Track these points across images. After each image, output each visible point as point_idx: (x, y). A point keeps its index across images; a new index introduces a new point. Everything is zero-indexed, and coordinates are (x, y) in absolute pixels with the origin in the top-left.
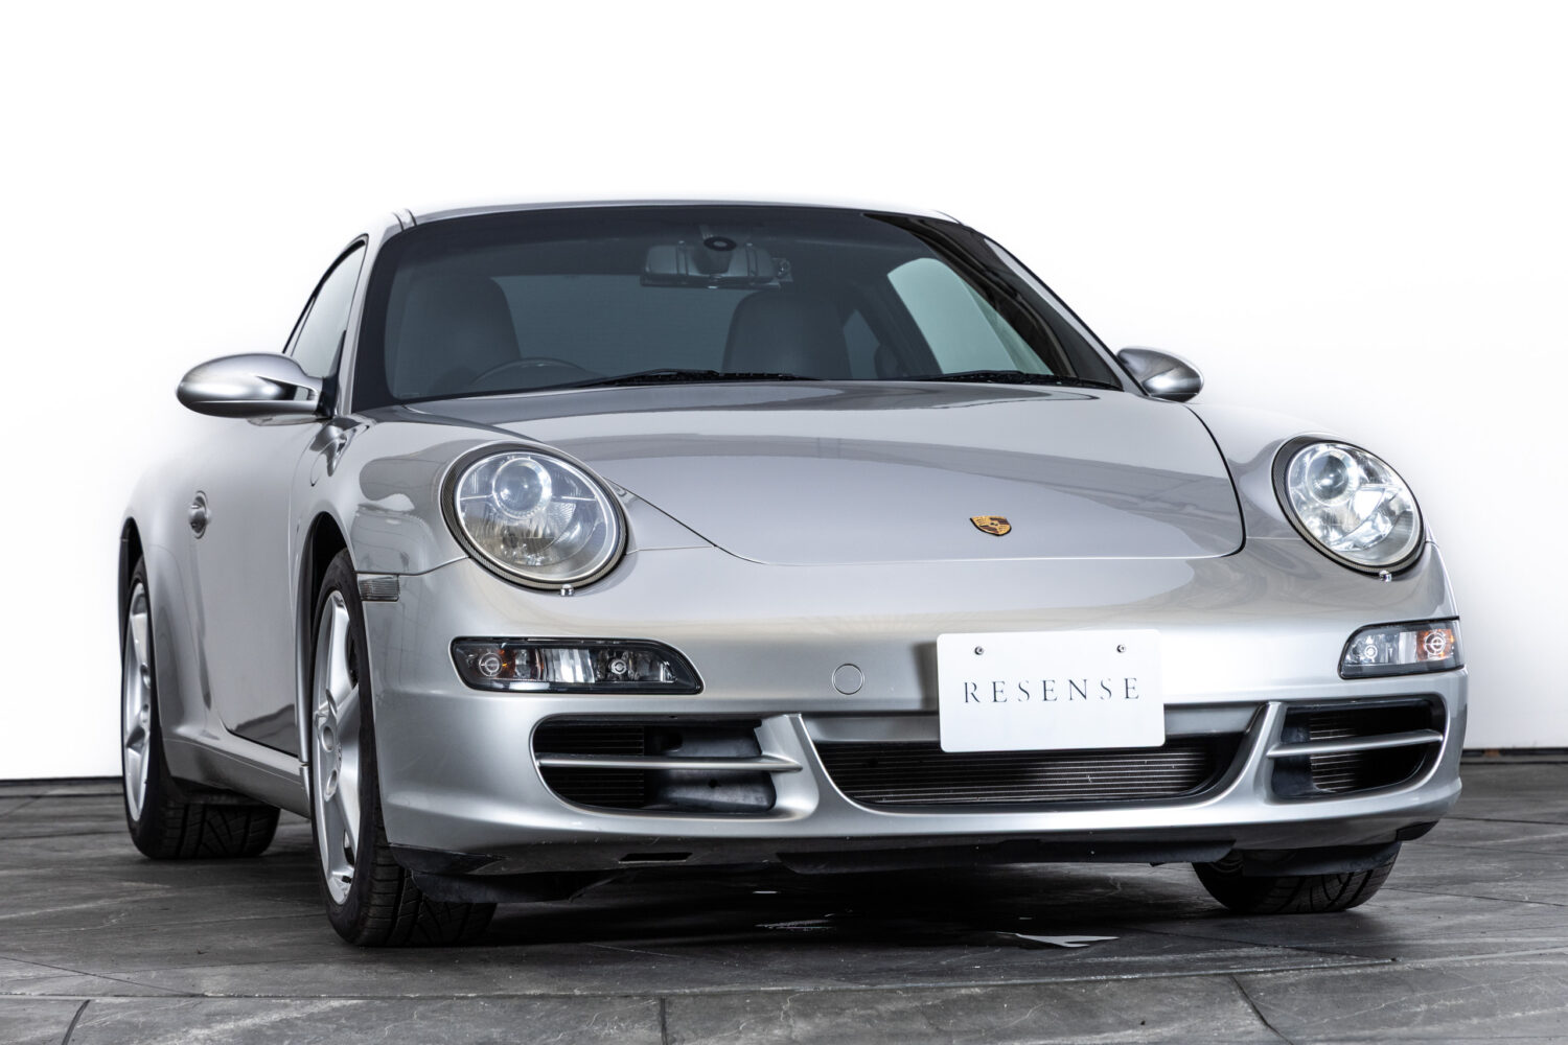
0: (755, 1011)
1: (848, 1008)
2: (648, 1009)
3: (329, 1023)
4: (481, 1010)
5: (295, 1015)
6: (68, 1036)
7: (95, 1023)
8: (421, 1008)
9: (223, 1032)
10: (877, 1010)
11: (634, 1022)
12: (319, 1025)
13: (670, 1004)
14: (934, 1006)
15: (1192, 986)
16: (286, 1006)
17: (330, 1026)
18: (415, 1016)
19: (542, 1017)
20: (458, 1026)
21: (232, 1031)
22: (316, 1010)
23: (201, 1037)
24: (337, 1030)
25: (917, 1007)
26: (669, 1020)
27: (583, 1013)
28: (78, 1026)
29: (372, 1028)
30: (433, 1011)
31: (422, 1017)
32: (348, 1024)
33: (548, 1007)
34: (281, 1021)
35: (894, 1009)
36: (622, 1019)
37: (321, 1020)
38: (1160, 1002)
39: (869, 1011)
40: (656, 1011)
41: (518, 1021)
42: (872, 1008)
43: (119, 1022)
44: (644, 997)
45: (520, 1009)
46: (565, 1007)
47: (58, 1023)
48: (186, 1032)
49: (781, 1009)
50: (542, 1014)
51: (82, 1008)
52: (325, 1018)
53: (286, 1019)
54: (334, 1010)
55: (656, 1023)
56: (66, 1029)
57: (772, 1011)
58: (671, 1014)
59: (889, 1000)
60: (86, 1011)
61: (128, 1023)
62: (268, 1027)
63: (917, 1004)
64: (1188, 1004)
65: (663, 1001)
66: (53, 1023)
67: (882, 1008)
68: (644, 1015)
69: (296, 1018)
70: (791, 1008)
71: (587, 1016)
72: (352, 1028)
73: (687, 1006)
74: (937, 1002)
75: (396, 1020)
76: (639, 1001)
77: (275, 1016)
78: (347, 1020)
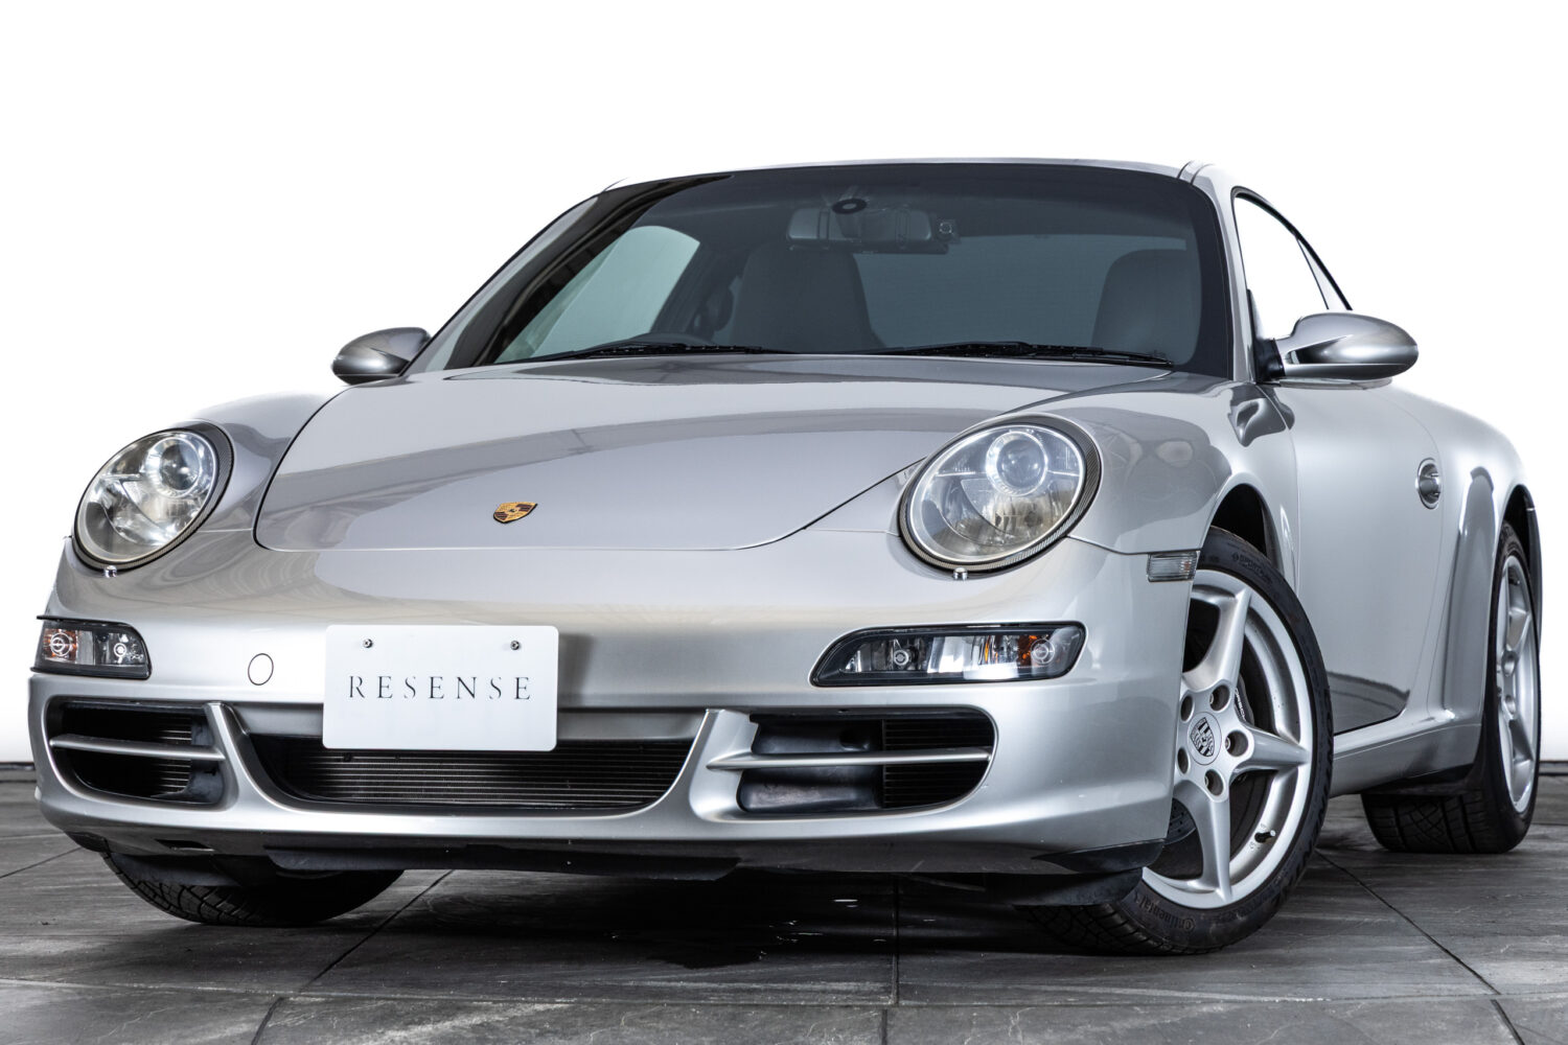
0: (981, 1025)
1: (1081, 1025)
2: (868, 1020)
3: (533, 1028)
4: (691, 1017)
5: (497, 1018)
6: (259, 1033)
7: (286, 1022)
8: (629, 1014)
9: (419, 1035)
10: (1111, 1027)
11: (853, 1034)
12: (521, 1029)
13: (893, 1015)
14: (1173, 1024)
15: (1451, 1010)
16: (487, 1010)
17: (532, 1031)
18: (623, 1023)
19: (756, 1026)
21: (430, 1034)
22: (518, 1014)
23: (397, 1039)
24: (539, 1035)
25: (1154, 1025)
26: (891, 1033)
27: (800, 1023)
28: (269, 1025)
29: (577, 1033)
30: (642, 1018)
31: (630, 1023)
32: (552, 1029)
33: (763, 1016)
34: (482, 1025)
35: (1129, 1027)
36: (841, 1030)
37: (523, 1025)
39: (1103, 1028)
40: (877, 1022)
41: (730, 1029)
42: (1105, 1025)
43: (313, 1021)
44: (864, 1008)
45: (733, 1017)
46: (781, 1017)
47: (248, 1021)
48: (382, 1033)
49: (1008, 1023)
50: (756, 1023)
51: (274, 1006)
52: (530, 1023)
53: (488, 1023)
54: (538, 1013)
55: (876, 1035)
56: (257, 1028)
57: (999, 1025)
58: (892, 1026)
59: (1126, 1017)
60: (278, 1009)
62: (468, 1031)
63: (1152, 1022)
64: (1445, 1029)
65: (885, 1012)
66: (244, 1022)
67: (1116, 1025)
68: (865, 1026)
69: (498, 1021)
70: (1020, 1023)
71: (803, 1026)
72: (556, 1033)
73: (910, 1017)
74: (1177, 1020)
75: (600, 1027)
76: (859, 1012)
77: (476, 1020)
78: (551, 1024)
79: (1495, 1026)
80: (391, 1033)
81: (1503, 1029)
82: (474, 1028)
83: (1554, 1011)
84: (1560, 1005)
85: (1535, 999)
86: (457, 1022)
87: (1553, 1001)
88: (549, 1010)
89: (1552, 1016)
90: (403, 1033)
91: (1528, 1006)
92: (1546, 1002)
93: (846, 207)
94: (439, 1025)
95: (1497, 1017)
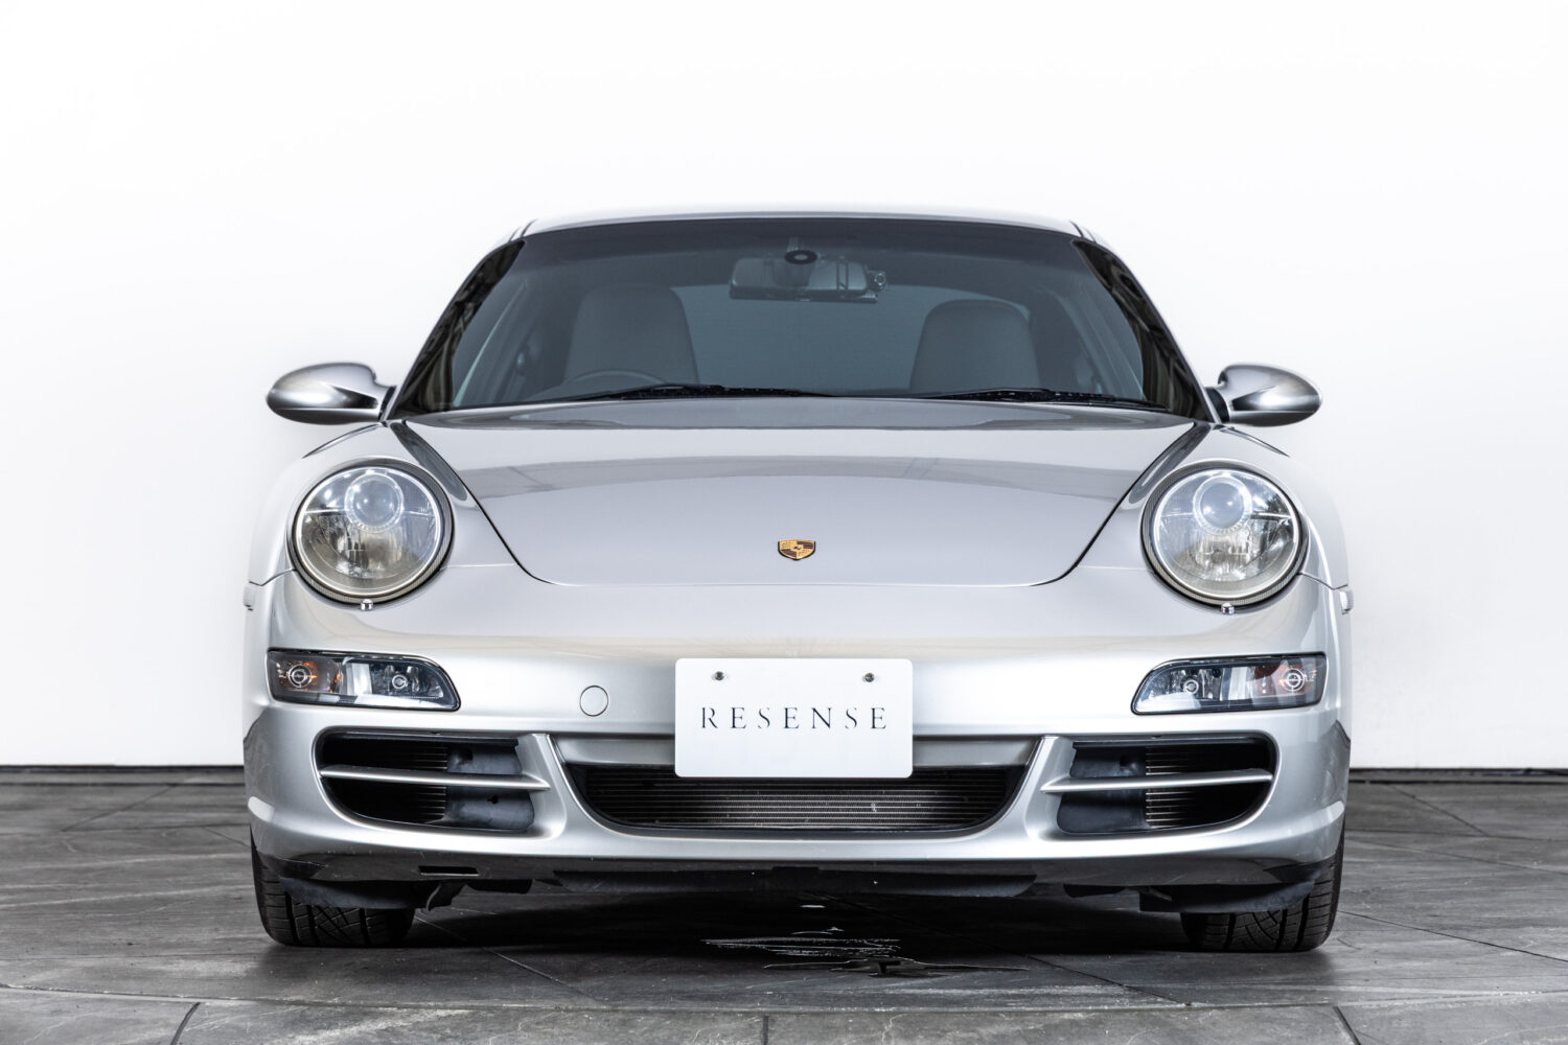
0: (856, 1032)
1: (950, 1031)
2: (751, 1026)
3: (435, 1033)
4: (585, 1023)
5: (401, 1023)
6: (176, 1038)
7: (203, 1026)
8: (526, 1020)
10: (978, 1033)
11: (736, 1040)
12: (424, 1034)
13: (774, 1021)
14: (1036, 1030)
15: (1296, 1016)
16: (392, 1015)
17: (434, 1036)
18: (520, 1028)
19: (645, 1032)
20: (561, 1039)
21: (338, 1038)
22: (422, 1020)
24: (440, 1040)
25: (1018, 1031)
26: (771, 1039)
27: (686, 1029)
28: (186, 1029)
29: (476, 1038)
30: (538, 1024)
31: (527, 1028)
32: (453, 1034)
33: (652, 1022)
34: (386, 1030)
35: (995, 1033)
36: (725, 1036)
37: (426, 1030)
38: (1262, 1032)
39: (971, 1034)
40: (758, 1029)
41: (621, 1035)
42: (973, 1031)
43: (227, 1026)
44: (747, 1014)
45: (624, 1023)
46: (668, 1022)
47: (167, 1025)
48: (293, 1037)
49: (882, 1030)
50: (645, 1028)
51: (191, 1011)
52: (432, 1028)
53: (392, 1028)
54: (440, 1018)
55: (758, 1041)
56: (175, 1032)
57: (873, 1032)
58: (773, 1032)
59: (991, 1023)
60: (195, 1014)
61: (238, 1028)
62: (374, 1035)
63: (1018, 1028)
64: (1290, 1035)
65: (766, 1018)
66: (162, 1026)
67: (983, 1031)
68: (747, 1033)
69: (402, 1026)
70: (893, 1029)
71: (690, 1032)
72: (456, 1038)
73: (789, 1025)
74: (1039, 1026)
75: (500, 1031)
76: (742, 1018)
77: (382, 1025)
78: (453, 1029)
79: (1337, 1033)
80: (301, 1038)
81: (1345, 1036)
82: (380, 1033)
83: (1393, 1018)
84: (1396, 1012)
85: (1374, 1007)
86: (363, 1027)
87: (1391, 1008)
88: (450, 1016)
89: (1390, 1023)
90: (312, 1038)
91: (1369, 1013)
92: (1384, 1009)
93: (798, 257)
94: (346, 1030)
95: (1339, 1024)
